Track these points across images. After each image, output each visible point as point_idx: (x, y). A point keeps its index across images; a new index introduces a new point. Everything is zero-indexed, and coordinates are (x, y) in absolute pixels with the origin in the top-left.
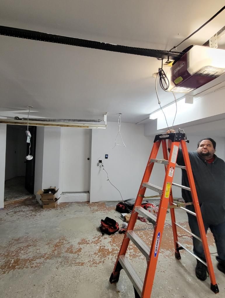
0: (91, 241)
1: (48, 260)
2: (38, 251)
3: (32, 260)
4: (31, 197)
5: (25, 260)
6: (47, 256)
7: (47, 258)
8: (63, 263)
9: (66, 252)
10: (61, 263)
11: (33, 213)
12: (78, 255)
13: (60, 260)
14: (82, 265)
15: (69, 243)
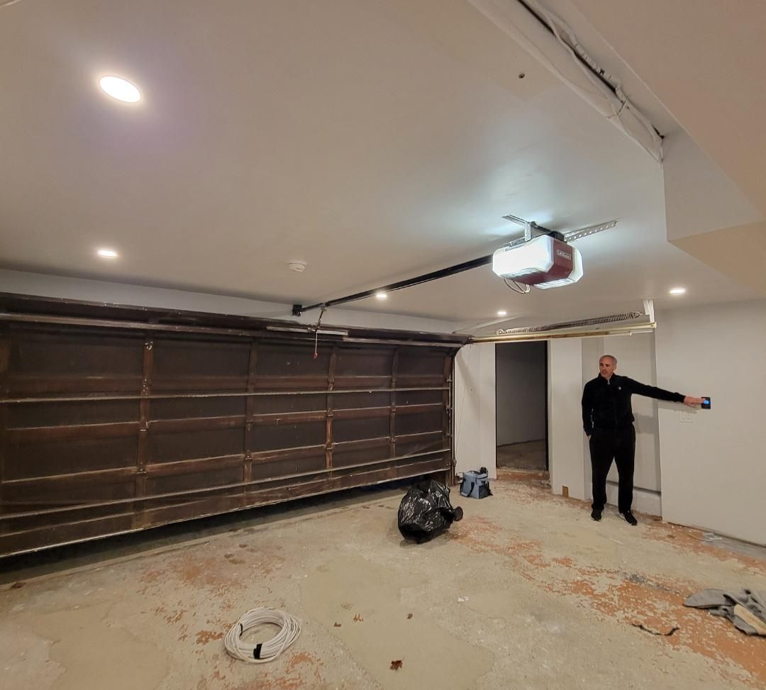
0: (578, 567)
1: (494, 552)
2: (492, 539)
3: (478, 543)
4: (540, 474)
5: (471, 540)
6: (497, 548)
7: (496, 550)
8: (507, 564)
9: (525, 557)
10: (505, 562)
11: (530, 499)
12: (537, 568)
13: (507, 559)
14: (529, 579)
15: (540, 551)
